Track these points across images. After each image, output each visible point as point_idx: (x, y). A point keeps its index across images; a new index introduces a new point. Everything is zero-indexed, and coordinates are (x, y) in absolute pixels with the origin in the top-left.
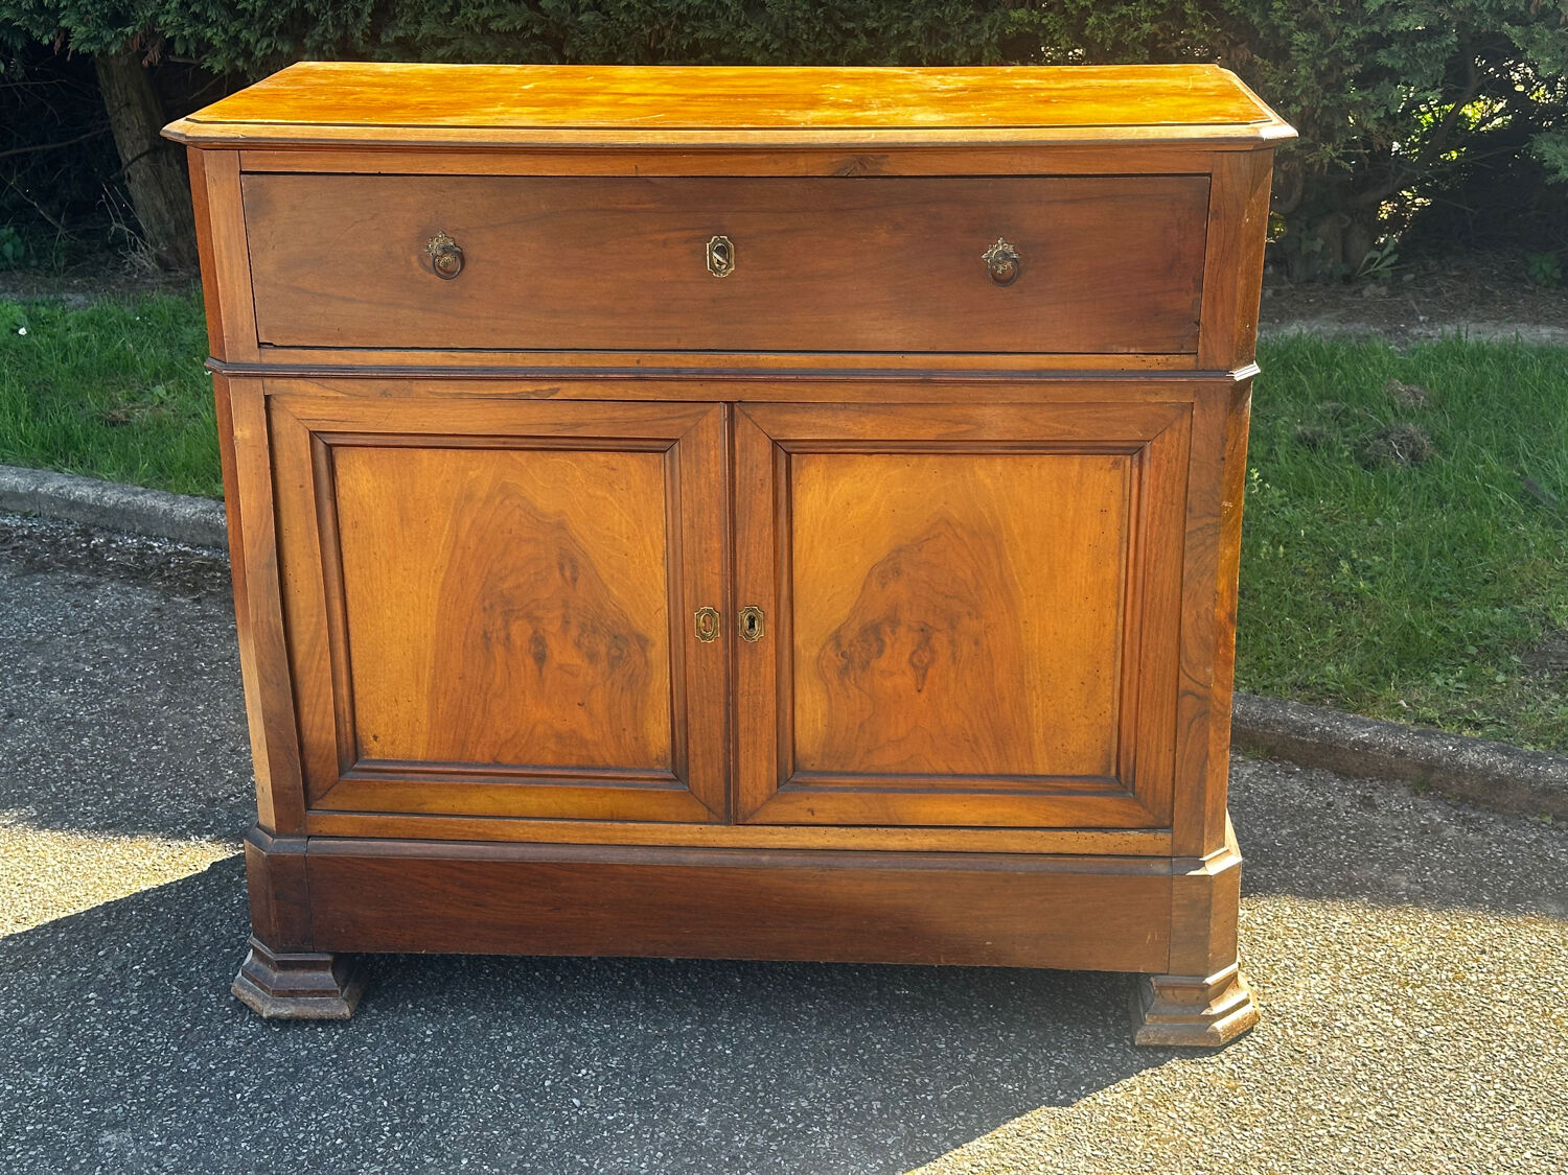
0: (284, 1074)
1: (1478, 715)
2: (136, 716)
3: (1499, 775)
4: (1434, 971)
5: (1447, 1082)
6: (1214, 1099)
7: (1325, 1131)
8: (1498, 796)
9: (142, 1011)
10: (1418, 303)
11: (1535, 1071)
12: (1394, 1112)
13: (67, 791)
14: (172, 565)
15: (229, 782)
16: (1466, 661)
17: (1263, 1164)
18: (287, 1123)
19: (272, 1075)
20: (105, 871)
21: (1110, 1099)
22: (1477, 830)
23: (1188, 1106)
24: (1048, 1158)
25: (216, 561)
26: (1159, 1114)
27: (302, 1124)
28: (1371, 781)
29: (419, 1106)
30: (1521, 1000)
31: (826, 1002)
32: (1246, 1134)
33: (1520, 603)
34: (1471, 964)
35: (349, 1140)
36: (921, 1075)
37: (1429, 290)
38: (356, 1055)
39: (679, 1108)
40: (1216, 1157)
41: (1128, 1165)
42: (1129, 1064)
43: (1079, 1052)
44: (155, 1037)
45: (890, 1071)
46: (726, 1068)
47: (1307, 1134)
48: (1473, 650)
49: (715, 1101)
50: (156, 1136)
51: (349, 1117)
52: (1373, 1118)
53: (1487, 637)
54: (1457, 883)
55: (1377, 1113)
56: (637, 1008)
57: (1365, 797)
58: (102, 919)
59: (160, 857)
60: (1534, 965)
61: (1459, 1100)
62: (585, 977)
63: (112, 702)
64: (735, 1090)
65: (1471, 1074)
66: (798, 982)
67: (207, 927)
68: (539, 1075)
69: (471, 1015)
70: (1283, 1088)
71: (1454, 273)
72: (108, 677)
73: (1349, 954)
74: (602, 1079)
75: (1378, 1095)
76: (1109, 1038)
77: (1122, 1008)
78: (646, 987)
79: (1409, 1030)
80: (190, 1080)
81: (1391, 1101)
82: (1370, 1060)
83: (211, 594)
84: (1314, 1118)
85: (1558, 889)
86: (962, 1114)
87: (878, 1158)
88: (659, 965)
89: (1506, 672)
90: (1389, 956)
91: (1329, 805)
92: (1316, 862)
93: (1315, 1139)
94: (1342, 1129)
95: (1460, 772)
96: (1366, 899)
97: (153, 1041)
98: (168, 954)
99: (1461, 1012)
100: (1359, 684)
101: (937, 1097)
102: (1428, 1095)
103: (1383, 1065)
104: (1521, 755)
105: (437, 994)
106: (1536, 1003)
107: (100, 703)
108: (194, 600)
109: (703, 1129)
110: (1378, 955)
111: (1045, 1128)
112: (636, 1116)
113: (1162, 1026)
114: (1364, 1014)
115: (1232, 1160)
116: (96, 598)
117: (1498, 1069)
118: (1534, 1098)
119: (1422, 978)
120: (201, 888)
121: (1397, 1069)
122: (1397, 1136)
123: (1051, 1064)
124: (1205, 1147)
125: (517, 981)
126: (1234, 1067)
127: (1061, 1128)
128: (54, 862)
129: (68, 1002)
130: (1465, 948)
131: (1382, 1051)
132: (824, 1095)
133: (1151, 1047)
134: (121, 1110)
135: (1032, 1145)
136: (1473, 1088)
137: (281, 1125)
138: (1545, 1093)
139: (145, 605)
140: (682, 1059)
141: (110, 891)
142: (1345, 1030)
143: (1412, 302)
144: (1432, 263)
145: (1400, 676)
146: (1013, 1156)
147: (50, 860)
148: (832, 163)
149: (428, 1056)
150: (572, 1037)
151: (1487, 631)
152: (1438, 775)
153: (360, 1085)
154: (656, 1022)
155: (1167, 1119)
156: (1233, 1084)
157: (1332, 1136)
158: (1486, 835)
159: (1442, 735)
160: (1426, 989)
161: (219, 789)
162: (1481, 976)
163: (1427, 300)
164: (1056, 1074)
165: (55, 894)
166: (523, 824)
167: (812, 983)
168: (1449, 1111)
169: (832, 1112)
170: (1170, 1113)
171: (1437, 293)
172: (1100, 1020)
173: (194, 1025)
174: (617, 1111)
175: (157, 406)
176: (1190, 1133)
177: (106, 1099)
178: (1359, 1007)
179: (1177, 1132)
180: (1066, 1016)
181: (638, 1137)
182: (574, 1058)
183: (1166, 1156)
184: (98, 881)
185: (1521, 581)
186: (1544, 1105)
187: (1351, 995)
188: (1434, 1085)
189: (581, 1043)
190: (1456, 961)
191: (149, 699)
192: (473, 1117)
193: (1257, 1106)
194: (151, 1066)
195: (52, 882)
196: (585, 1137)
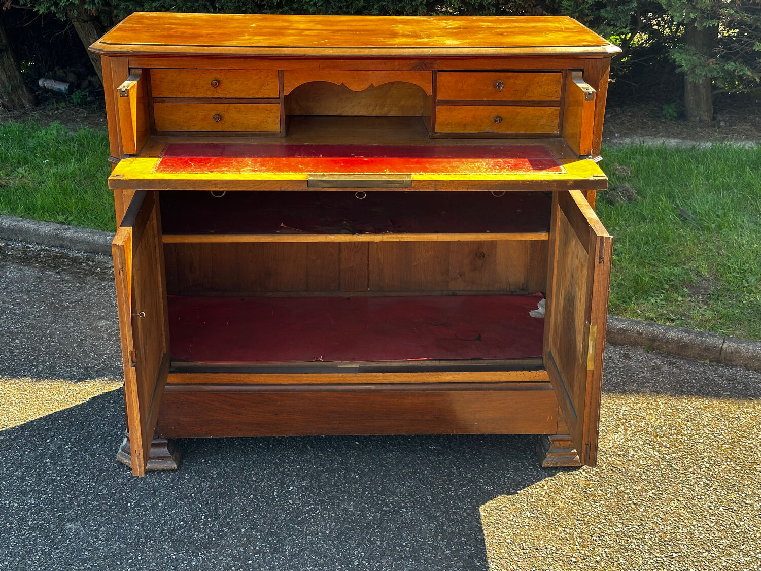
0: (149, 493)
1: (672, 316)
2: (40, 329)
3: (685, 342)
4: (668, 430)
5: (681, 479)
6: (580, 489)
7: (631, 502)
8: (684, 352)
9: (74, 467)
10: (614, 128)
11: (719, 473)
12: (660, 492)
13: (14, 365)
14: (42, 256)
15: (93, 359)
16: (664, 292)
17: (607, 517)
18: (155, 516)
19: (144, 494)
20: (41, 402)
21: (534, 491)
22: (677, 367)
23: (569, 493)
24: (511, 519)
25: (63, 253)
26: (557, 497)
27: (162, 516)
28: (627, 347)
29: (216, 506)
30: (708, 442)
31: (398, 453)
32: (597, 504)
33: (685, 265)
34: (684, 427)
35: (186, 523)
36: (447, 484)
37: (618, 121)
38: (182, 484)
39: (339, 503)
40: (586, 515)
41: (547, 520)
42: (540, 475)
43: (517, 471)
44: (82, 479)
45: (433, 482)
46: (357, 484)
47: (624, 504)
48: (667, 286)
49: (355, 499)
50: (93, 524)
51: (184, 512)
52: (652, 495)
53: (672, 280)
54: (672, 391)
55: (653, 493)
56: (311, 458)
57: (625, 354)
58: (45, 425)
59: (67, 395)
60: (711, 426)
61: (688, 486)
62: (284, 445)
63: (26, 322)
64: (363, 493)
65: (691, 475)
66: (384, 444)
67: (98, 427)
68: (271, 490)
69: (233, 464)
70: (610, 483)
71: (629, 114)
72: (22, 310)
73: (630, 424)
74: (300, 491)
75: (652, 485)
76: (529, 464)
77: (533, 451)
78: (314, 449)
79: (661, 456)
80: (104, 498)
81: (659, 488)
82: (646, 470)
83: (63, 269)
84: (626, 496)
85: (716, 392)
86: (469, 500)
87: (434, 521)
88: (318, 439)
89: (682, 296)
90: (647, 424)
91: (610, 358)
92: (608, 383)
93: (627, 505)
94: (639, 500)
95: (667, 342)
96: (633, 399)
97: (82, 480)
98: (81, 440)
99: (683, 448)
100: (618, 303)
101: (456, 493)
102: (674, 485)
103: (652, 472)
104: (694, 333)
105: (215, 455)
106: (714, 443)
107: (20, 323)
108: (57, 272)
109: (351, 511)
110: (642, 424)
111: (507, 505)
112: (319, 507)
113: (554, 458)
114: (641, 450)
115: (592, 516)
116: (7, 273)
117: (703, 472)
118: (720, 484)
119: (663, 433)
120: (90, 409)
121: (659, 473)
122: (663, 503)
123: (506, 477)
124: (580, 511)
125: (252, 448)
126: (587, 475)
127: (515, 505)
128: (15, 399)
129: (36, 464)
130: (680, 420)
131: (651, 466)
132: (405, 494)
133: (550, 468)
134: (73, 513)
135: (503, 513)
136: (693, 481)
137: (152, 517)
138: (725, 482)
139: (32, 275)
140: (336, 481)
141: (45, 412)
142: (634, 457)
143: (612, 128)
144: (618, 109)
145: (636, 299)
146: (495, 518)
147: (12, 397)
148: (411, 64)
149: (216, 483)
150: (283, 473)
151: (672, 278)
152: (657, 343)
153: (186, 498)
154: (321, 464)
155: (561, 499)
156: (587, 483)
157: (635, 504)
158: (681, 369)
159: (658, 325)
160: (666, 438)
161: (89, 362)
162: (689, 432)
163: (618, 126)
164: (508, 481)
165: (19, 414)
166: (259, 376)
167: (390, 444)
168: (684, 491)
169: (410, 502)
170: (562, 497)
171: (622, 123)
172: (524, 457)
173: (101, 473)
174: (310, 505)
175: (21, 178)
176: (572, 505)
177: (65, 508)
178: (638, 447)
179: (566, 505)
180: (509, 455)
181: (322, 516)
182: (285, 482)
183: (563, 515)
184: (38, 407)
185: (685, 255)
186: (725, 487)
187: (634, 442)
188: (676, 480)
189: (287, 475)
190: (677, 425)
191: (45, 320)
192: (243, 509)
193: (600, 492)
194: (83, 492)
195: (15, 408)
196: (297, 517)
